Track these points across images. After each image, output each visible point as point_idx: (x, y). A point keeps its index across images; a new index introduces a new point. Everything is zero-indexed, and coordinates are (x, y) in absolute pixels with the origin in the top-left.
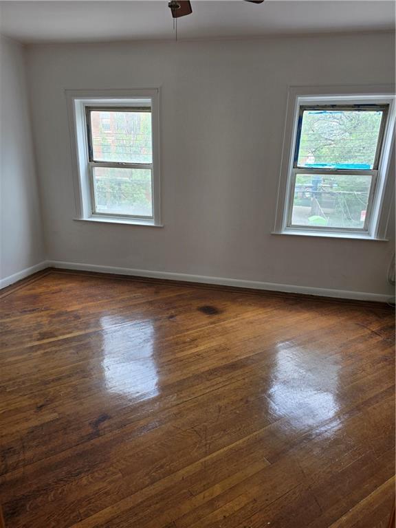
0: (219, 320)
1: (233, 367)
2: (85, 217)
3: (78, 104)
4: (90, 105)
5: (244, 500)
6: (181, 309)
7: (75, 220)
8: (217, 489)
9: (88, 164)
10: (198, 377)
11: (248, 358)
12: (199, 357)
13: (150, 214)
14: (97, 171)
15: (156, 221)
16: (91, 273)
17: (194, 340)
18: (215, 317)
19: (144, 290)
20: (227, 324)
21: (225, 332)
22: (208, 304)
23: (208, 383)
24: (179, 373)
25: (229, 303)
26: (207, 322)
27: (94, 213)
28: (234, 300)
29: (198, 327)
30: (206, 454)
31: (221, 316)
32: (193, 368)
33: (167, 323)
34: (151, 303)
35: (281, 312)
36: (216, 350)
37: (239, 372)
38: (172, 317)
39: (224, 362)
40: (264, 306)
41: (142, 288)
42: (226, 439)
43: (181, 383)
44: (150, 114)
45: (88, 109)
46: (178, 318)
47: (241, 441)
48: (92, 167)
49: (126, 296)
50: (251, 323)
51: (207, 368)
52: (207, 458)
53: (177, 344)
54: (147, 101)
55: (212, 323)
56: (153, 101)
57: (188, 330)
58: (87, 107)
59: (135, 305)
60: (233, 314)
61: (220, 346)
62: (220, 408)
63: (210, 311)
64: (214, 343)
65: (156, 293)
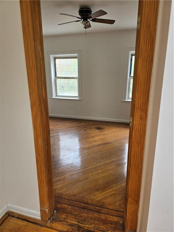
0: (102, 131)
1: (107, 144)
2: (54, 97)
3: (52, 57)
4: (55, 57)
5: (108, 174)
6: (89, 128)
7: (50, 98)
8: (100, 171)
9: (55, 78)
10: (94, 146)
11: (112, 141)
12: (95, 141)
13: (77, 95)
14: (58, 80)
15: (79, 98)
16: (56, 117)
17: (93, 137)
18: (101, 130)
19: (75, 123)
20: (105, 132)
21: (104, 134)
22: (99, 127)
23: (98, 148)
24: (88, 145)
25: (106, 126)
26: (98, 132)
27: (57, 96)
28: (108, 126)
29: (94, 133)
30: (97, 164)
31: (103, 130)
32: (93, 144)
33: (84, 132)
34: (78, 126)
35: (125, 129)
36: (101, 139)
37: (108, 145)
38: (85, 130)
39: (103, 143)
40: (119, 127)
41: (75, 122)
42: (103, 161)
43: (89, 147)
44: (77, 59)
45: (55, 58)
46: (87, 131)
47: (108, 161)
48: (56, 79)
49: (69, 124)
50: (114, 132)
51: (98, 144)
52: (97, 165)
53: (87, 137)
54: (76, 55)
55: (99, 132)
56: (78, 55)
57: (91, 134)
58: (54, 58)
59: (72, 127)
60: (107, 130)
61: (102, 138)
62: (101, 154)
63: (99, 128)
64: (100, 137)
65: (80, 123)
